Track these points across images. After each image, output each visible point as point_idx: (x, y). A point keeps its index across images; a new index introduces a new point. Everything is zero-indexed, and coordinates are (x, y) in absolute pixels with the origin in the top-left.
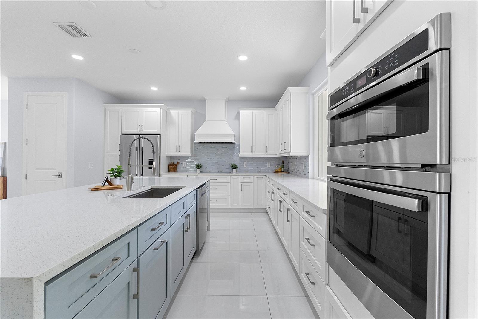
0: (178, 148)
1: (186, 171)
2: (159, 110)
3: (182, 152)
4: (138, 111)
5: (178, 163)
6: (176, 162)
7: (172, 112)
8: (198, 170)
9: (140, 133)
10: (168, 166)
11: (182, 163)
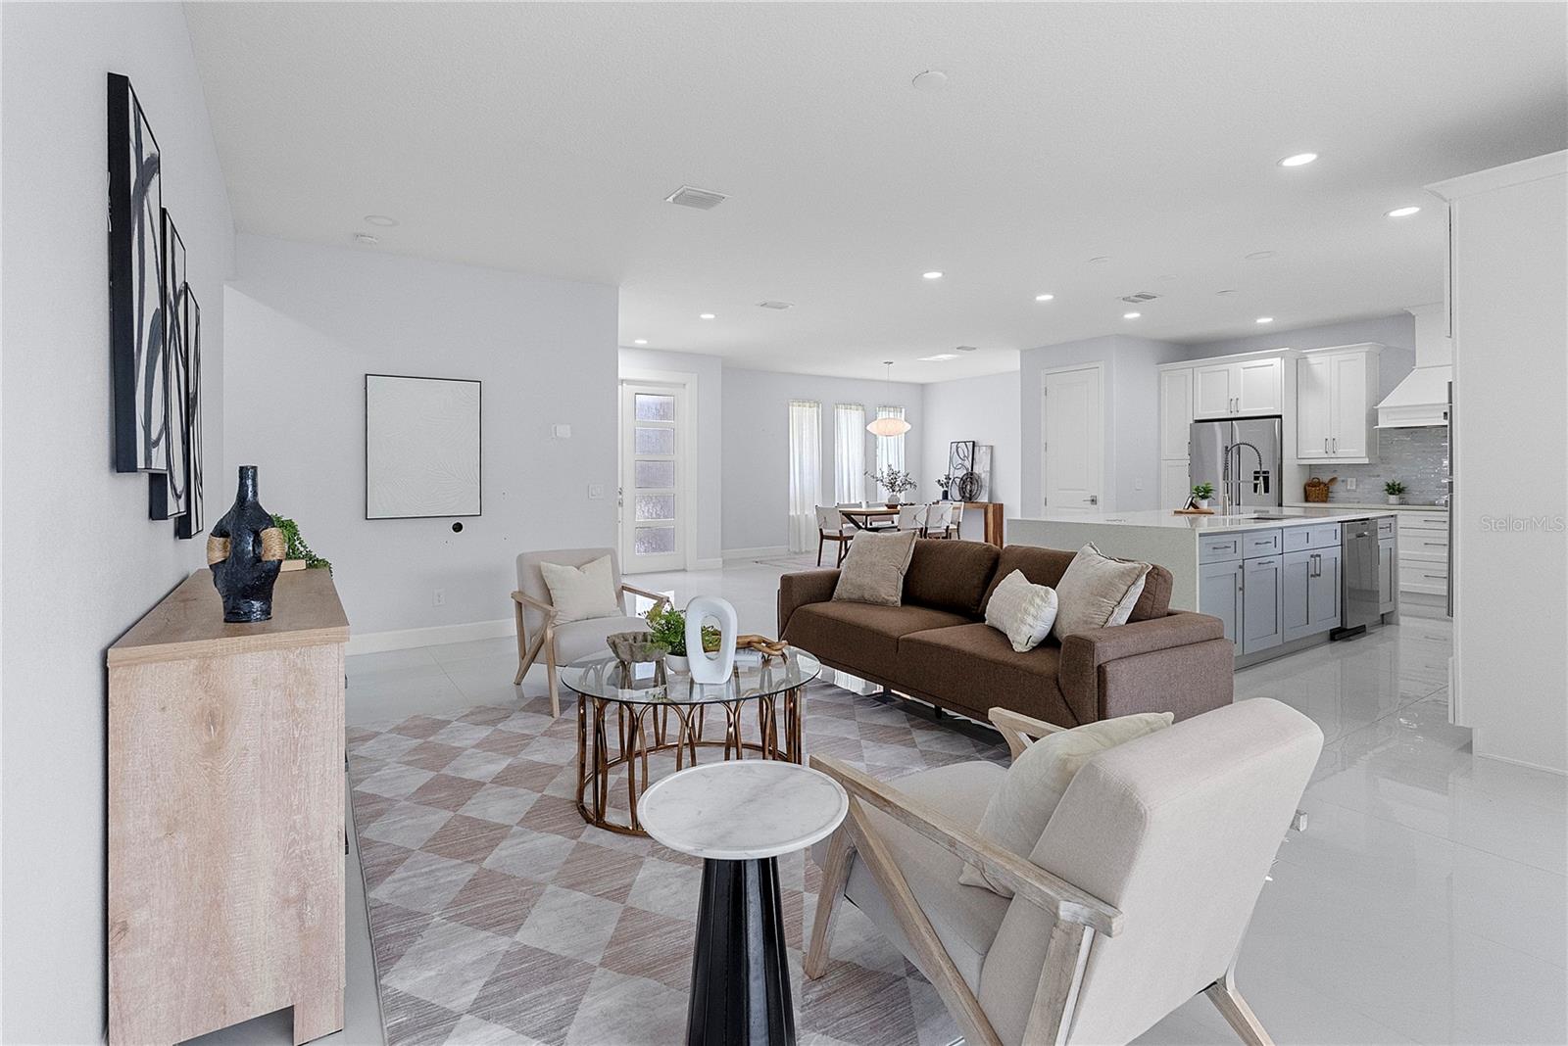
0: (1330, 444)
1: (1356, 500)
2: (1277, 361)
3: (1341, 452)
4: (1228, 370)
5: (1333, 480)
6: (1325, 478)
7: (1313, 359)
8: (1393, 499)
9: (1232, 416)
10: (1305, 489)
11: (1343, 481)
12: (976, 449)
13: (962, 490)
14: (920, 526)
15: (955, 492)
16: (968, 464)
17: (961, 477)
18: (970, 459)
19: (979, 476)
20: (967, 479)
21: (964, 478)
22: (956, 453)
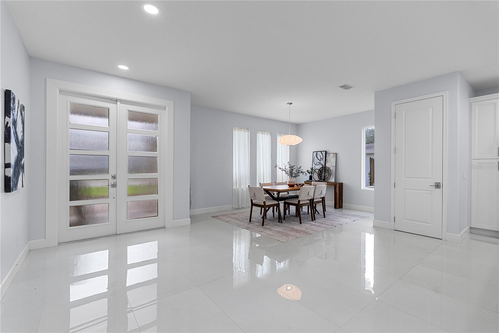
12: (328, 155)
13: (320, 175)
14: (310, 198)
15: (316, 177)
16: (323, 162)
17: (319, 169)
18: (324, 160)
19: (329, 168)
20: (322, 170)
21: (321, 169)
22: (316, 157)
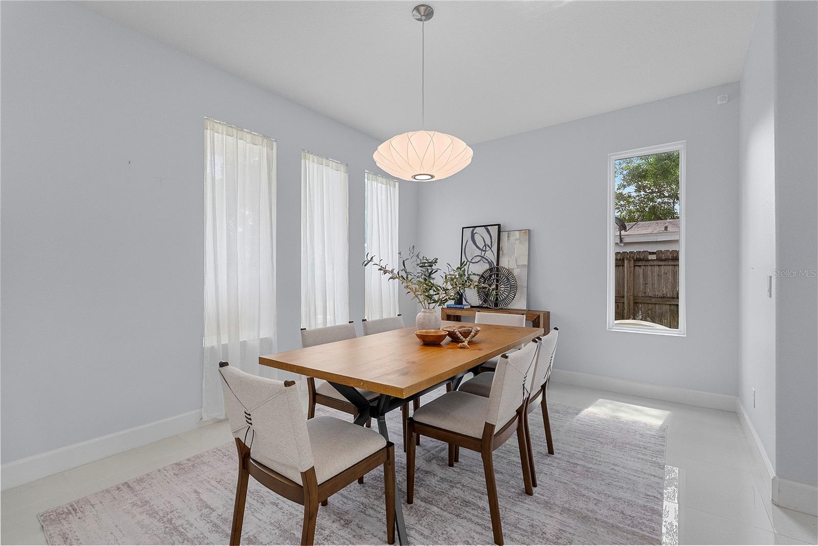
12: (504, 236)
13: (484, 295)
15: (472, 297)
16: (491, 255)
17: (481, 273)
18: (495, 248)
19: (510, 272)
20: (491, 276)
21: (487, 275)
22: (470, 242)
